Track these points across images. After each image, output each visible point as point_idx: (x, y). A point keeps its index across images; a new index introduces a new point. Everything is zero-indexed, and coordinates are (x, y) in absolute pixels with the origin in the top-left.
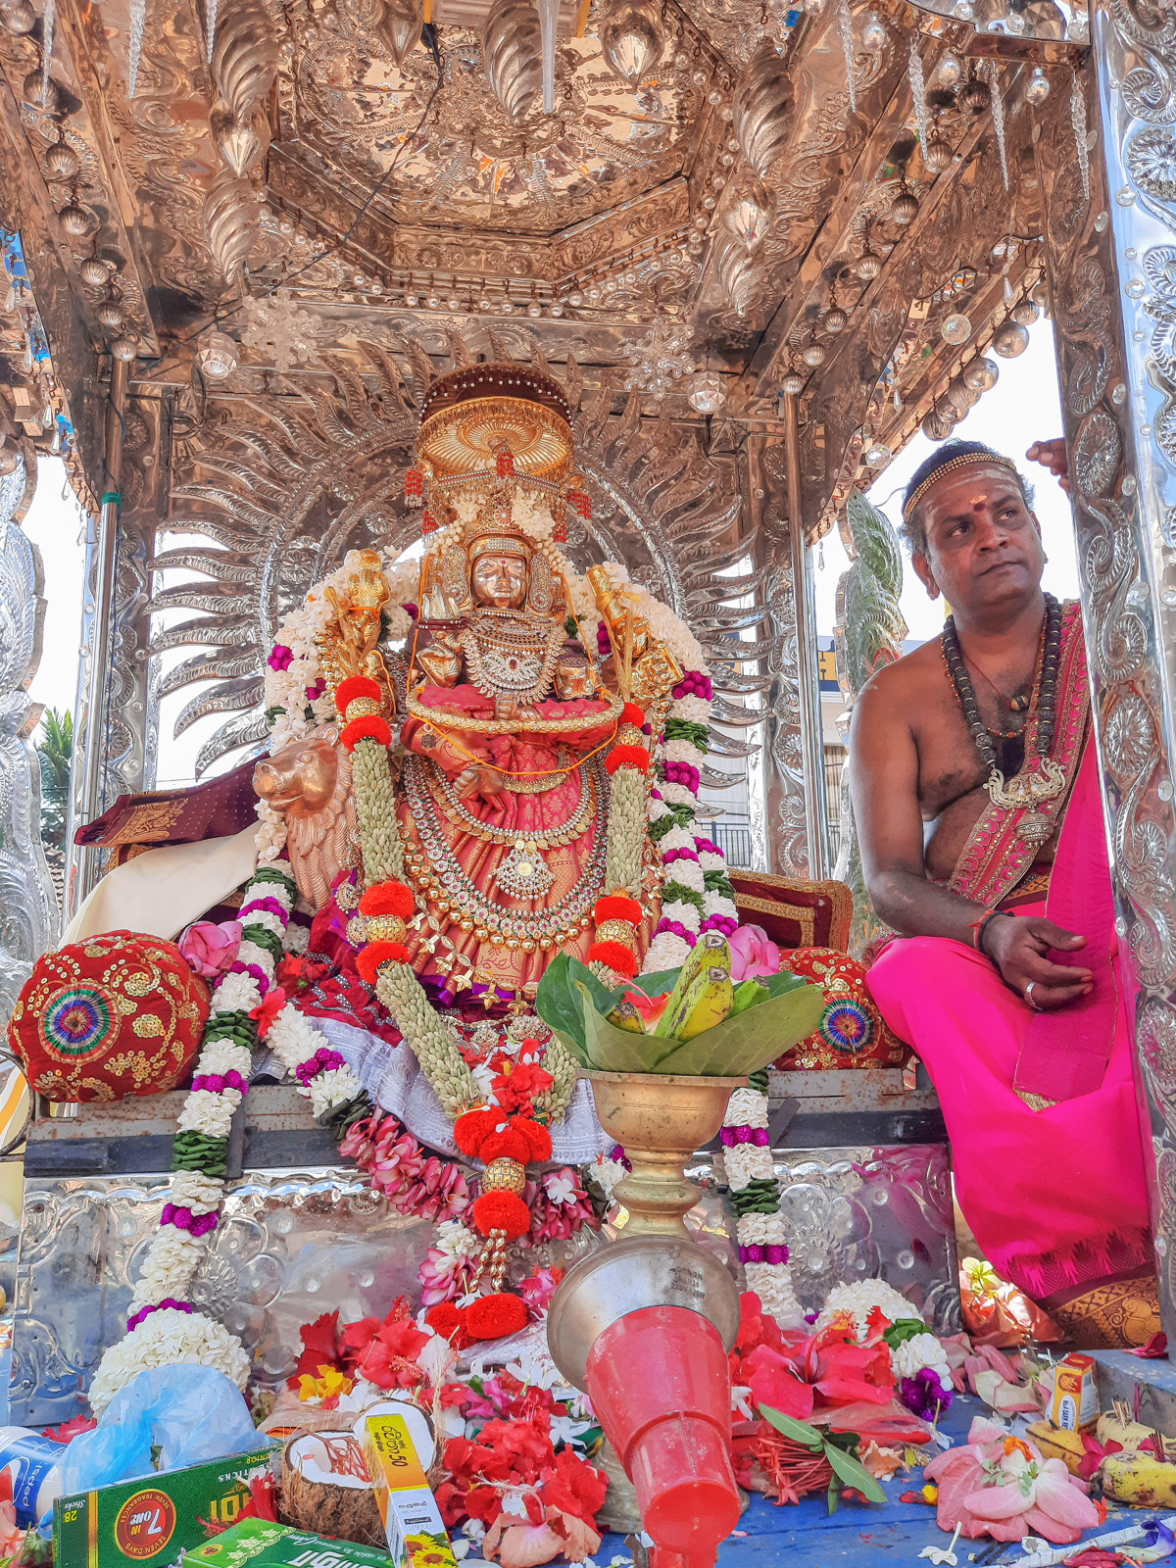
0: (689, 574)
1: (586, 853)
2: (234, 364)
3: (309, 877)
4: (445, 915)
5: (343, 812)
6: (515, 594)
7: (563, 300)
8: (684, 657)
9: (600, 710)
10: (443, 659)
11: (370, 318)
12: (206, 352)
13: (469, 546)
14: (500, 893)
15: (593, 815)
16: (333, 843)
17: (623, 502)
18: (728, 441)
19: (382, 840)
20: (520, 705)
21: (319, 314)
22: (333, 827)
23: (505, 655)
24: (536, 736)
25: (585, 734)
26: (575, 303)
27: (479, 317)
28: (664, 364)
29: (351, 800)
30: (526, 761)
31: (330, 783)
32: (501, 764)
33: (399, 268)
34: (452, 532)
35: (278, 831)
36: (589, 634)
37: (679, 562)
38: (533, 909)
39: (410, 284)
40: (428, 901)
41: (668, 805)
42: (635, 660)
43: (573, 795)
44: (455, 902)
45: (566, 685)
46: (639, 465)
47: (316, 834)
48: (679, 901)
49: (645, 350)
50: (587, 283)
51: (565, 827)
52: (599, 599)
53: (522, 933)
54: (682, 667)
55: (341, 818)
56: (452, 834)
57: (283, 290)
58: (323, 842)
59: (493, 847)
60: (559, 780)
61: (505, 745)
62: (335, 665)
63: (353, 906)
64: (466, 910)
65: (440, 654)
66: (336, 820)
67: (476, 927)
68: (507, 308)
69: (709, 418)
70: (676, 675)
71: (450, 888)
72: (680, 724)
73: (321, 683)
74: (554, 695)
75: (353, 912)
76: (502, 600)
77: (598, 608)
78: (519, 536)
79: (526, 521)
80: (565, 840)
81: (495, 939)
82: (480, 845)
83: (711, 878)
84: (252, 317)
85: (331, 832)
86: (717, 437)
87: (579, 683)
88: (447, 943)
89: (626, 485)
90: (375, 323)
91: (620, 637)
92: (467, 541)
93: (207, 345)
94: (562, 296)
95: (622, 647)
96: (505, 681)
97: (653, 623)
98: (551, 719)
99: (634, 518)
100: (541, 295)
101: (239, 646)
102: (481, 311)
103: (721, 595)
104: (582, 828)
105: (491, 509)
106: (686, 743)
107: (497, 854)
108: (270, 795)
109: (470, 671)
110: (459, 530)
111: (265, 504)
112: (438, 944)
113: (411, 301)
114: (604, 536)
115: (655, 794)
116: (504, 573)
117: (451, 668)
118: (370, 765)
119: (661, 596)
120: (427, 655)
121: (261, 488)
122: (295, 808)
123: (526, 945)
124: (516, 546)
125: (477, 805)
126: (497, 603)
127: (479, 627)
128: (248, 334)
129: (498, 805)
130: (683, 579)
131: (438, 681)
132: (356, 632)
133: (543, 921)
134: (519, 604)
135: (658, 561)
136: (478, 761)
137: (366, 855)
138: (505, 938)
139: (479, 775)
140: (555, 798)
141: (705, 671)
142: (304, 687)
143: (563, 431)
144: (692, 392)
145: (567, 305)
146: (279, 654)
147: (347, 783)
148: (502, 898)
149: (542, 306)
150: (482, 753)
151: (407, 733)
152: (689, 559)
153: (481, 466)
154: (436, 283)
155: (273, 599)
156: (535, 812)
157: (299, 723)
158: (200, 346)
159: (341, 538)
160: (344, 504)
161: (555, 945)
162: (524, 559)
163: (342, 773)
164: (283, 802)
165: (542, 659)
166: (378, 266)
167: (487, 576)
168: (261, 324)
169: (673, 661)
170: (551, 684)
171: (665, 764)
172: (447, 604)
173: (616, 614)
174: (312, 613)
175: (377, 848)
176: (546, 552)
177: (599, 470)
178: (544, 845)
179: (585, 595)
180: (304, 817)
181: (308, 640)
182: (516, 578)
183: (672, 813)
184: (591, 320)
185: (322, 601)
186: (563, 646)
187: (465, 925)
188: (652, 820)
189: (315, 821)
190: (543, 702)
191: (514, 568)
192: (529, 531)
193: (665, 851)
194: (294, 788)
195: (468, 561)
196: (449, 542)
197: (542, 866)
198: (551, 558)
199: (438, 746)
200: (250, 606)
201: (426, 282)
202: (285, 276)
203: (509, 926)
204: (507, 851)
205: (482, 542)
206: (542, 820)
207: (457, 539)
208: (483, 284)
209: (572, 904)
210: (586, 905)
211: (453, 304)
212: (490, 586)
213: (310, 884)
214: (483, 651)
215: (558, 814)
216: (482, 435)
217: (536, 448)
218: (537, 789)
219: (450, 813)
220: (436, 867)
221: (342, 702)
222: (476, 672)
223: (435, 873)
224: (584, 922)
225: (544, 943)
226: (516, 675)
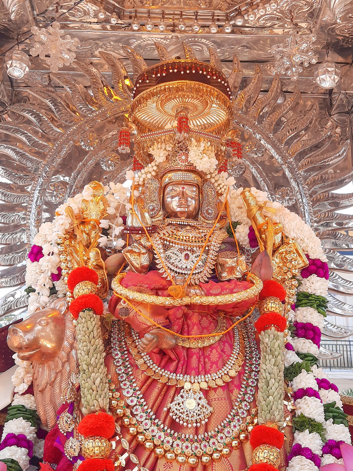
0: (315, 192)
1: (236, 391)
2: (27, 69)
3: (44, 407)
4: (134, 437)
5: (68, 360)
6: (191, 209)
7: (232, 22)
8: (309, 249)
9: (246, 288)
10: (139, 254)
11: (112, 38)
12: (10, 62)
13: (161, 178)
14: (173, 421)
15: (242, 363)
16: (61, 382)
17: (269, 146)
18: (344, 106)
19: (98, 381)
20: (190, 285)
21: (78, 37)
22: (61, 371)
23: (181, 251)
24: (202, 306)
25: (236, 305)
26: (239, 24)
27: (179, 36)
28: (297, 59)
29: (73, 352)
30: (194, 325)
31: (60, 340)
32: (176, 327)
33: (129, 8)
34: (151, 170)
35: (27, 373)
36: (243, 234)
37: (307, 185)
38: (197, 433)
39: (136, 16)
40: (123, 426)
41: (298, 354)
42: (274, 252)
43: (227, 348)
44: (141, 429)
45: (223, 271)
46: (279, 123)
47: (50, 376)
48: (307, 431)
49: (285, 50)
50: (247, 11)
51: (220, 373)
52: (249, 210)
53: (188, 451)
54: (307, 256)
55: (67, 365)
56: (140, 377)
57: (57, 24)
58: (54, 382)
59: (169, 388)
60: (217, 338)
61: (179, 314)
62: (68, 258)
63: (70, 430)
64: (149, 434)
65: (137, 251)
66: (63, 366)
67: (155, 446)
68: (196, 28)
69: (330, 92)
70: (302, 262)
71: (138, 418)
72: (307, 296)
73: (59, 269)
74: (215, 277)
75: (70, 434)
76: (182, 213)
77: (248, 217)
78: (194, 171)
79: (198, 161)
80: (220, 383)
81: (169, 455)
82: (160, 386)
83: (329, 409)
84: (36, 39)
85: (59, 375)
86: (336, 103)
87: (232, 270)
88: (134, 459)
89: (271, 135)
90: (115, 41)
91: (263, 236)
92: (160, 175)
93: (11, 59)
94: (231, 20)
95: (265, 242)
96: (181, 268)
97: (287, 226)
98: (211, 295)
99: (277, 157)
100: (218, 20)
101: (15, 245)
102: (181, 32)
103: (337, 206)
104: (233, 373)
105: (175, 153)
106: (311, 310)
107: (172, 392)
108: (20, 349)
109: (157, 261)
110: (155, 168)
111: (38, 154)
112: (128, 460)
113: (135, 27)
114: (257, 169)
115: (289, 347)
116: (183, 195)
117: (144, 260)
118: (91, 328)
119: (294, 208)
120: (128, 251)
121: (35, 144)
122: (36, 357)
123: (192, 460)
124: (192, 177)
125: (158, 356)
126: (179, 215)
127: (164, 231)
128: (34, 49)
129: (173, 356)
130: (311, 196)
131: (136, 269)
132: (85, 236)
133: (204, 443)
134: (194, 216)
135: (294, 184)
136: (158, 326)
137: (84, 391)
138: (176, 455)
139: (158, 336)
140: (214, 351)
141: (324, 259)
142: (49, 274)
143: (225, 103)
144: (318, 76)
145: (234, 26)
146: (35, 250)
147: (71, 340)
148: (174, 426)
149: (219, 26)
150: (161, 319)
151: (113, 305)
152: (314, 183)
153: (168, 127)
154: (152, 15)
155: (39, 214)
156: (199, 361)
157: (45, 298)
158: (6, 59)
159: (84, 174)
160: (86, 153)
161: (213, 460)
162: (198, 186)
163: (68, 333)
164: (27, 354)
165: (207, 252)
166: (115, 7)
167: (172, 197)
168: (42, 43)
169: (301, 252)
170: (212, 270)
171: (297, 324)
172: (143, 217)
173: (261, 220)
174: (57, 224)
175: (94, 387)
176: (213, 181)
177: (253, 126)
178: (204, 386)
179: (240, 208)
180: (42, 363)
181: (53, 242)
182: (192, 198)
183: (301, 361)
184: (251, 34)
185: (64, 217)
186: (223, 243)
187: (148, 445)
188: (287, 365)
189: (49, 367)
190: (207, 282)
191: (191, 191)
192: (200, 167)
193: (296, 390)
194: (34, 345)
195: (161, 188)
196: (149, 176)
197: (204, 402)
198: (216, 184)
199: (131, 315)
200: (24, 219)
201: (146, 15)
202: (57, 15)
203: (180, 446)
204: (178, 390)
205: (170, 175)
206: (204, 367)
207: (154, 173)
208: (181, 15)
209: (226, 430)
210: (236, 430)
211: (162, 28)
212: (174, 204)
213: (45, 411)
214: (166, 248)
215: (216, 363)
216: (171, 106)
217: (208, 114)
218: (200, 345)
219: (140, 362)
220: (129, 402)
221: (72, 285)
222: (161, 262)
223: (128, 406)
224: (235, 443)
225: (205, 459)
226: (189, 265)
